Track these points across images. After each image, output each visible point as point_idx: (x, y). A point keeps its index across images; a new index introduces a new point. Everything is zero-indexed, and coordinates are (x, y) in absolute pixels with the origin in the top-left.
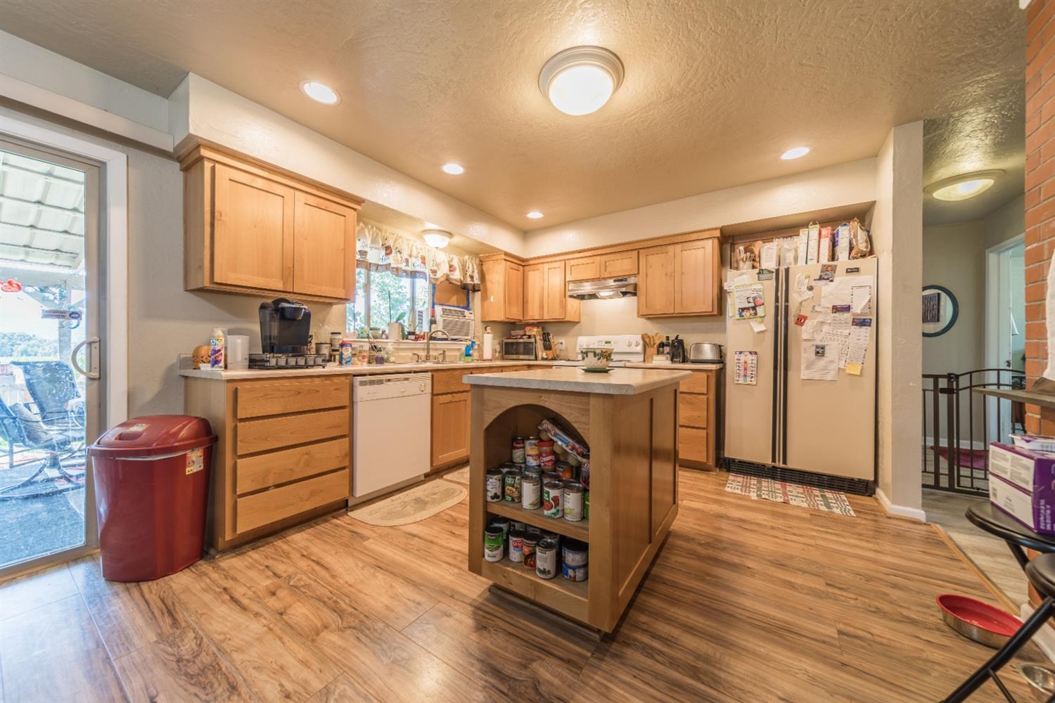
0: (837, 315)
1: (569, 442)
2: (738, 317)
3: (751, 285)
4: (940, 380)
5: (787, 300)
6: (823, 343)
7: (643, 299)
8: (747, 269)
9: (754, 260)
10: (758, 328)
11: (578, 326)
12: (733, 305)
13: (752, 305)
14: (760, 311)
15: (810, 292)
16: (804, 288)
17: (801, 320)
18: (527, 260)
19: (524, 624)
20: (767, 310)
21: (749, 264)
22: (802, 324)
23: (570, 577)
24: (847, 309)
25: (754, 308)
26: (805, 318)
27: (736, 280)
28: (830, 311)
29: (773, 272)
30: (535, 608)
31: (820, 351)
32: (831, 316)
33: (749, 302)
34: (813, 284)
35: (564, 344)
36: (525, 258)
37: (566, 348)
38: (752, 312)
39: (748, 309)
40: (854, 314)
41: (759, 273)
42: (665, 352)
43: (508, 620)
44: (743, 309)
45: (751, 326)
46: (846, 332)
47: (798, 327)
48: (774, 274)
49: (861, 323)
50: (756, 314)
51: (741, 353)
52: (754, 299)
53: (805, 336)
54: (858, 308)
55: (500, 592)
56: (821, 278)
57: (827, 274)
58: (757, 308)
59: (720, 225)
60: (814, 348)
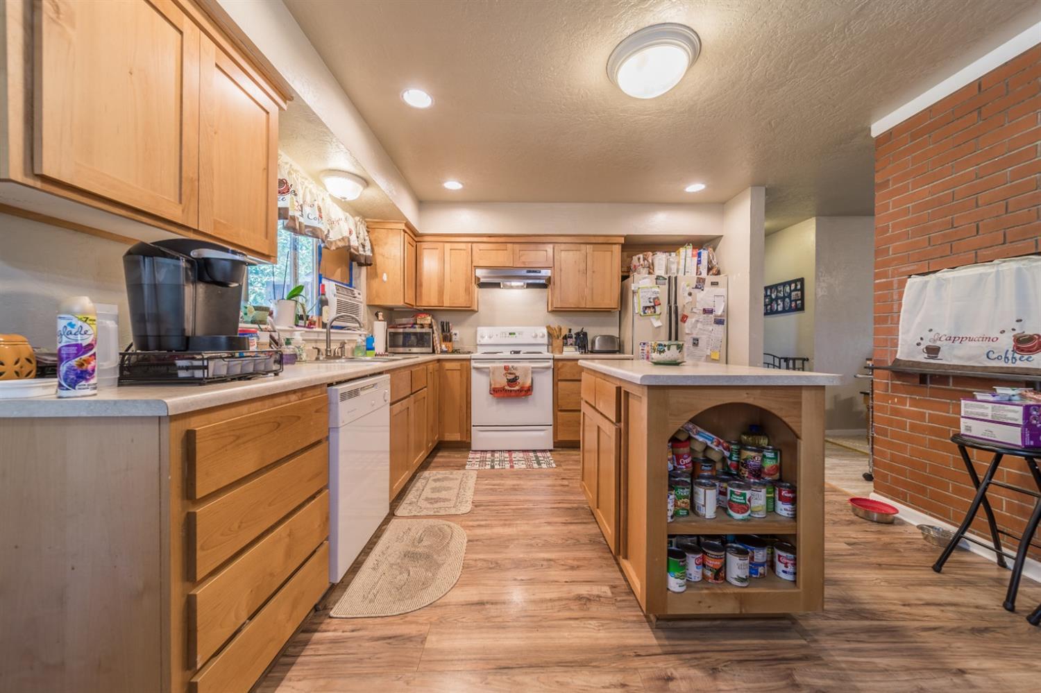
0: (705, 315)
1: (713, 438)
2: (642, 314)
3: (651, 288)
4: (797, 361)
5: (676, 302)
6: (698, 337)
7: (557, 292)
8: (645, 274)
9: (651, 269)
10: (657, 323)
11: (476, 315)
12: (639, 303)
13: (652, 304)
14: (658, 309)
15: (690, 297)
16: (686, 294)
17: (684, 318)
18: (422, 235)
19: (731, 645)
20: (663, 309)
21: (646, 270)
22: (685, 322)
23: (761, 574)
24: (711, 312)
25: (654, 307)
26: (687, 317)
27: (640, 282)
28: (702, 312)
29: (666, 279)
30: (718, 622)
31: (696, 342)
32: (702, 317)
33: (650, 302)
34: (692, 291)
35: (458, 335)
36: (420, 232)
37: (461, 339)
38: (652, 310)
39: (649, 307)
40: (715, 316)
41: (657, 279)
42: (569, 344)
43: (716, 648)
44: (646, 308)
45: (651, 322)
46: (711, 329)
47: (683, 324)
48: (667, 281)
49: (719, 322)
50: (655, 312)
51: (644, 344)
52: (654, 299)
53: (687, 331)
54: (719, 311)
55: (670, 624)
56: (696, 287)
57: (700, 284)
58: (656, 307)
59: (625, 234)
60: (692, 341)
